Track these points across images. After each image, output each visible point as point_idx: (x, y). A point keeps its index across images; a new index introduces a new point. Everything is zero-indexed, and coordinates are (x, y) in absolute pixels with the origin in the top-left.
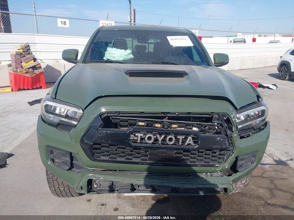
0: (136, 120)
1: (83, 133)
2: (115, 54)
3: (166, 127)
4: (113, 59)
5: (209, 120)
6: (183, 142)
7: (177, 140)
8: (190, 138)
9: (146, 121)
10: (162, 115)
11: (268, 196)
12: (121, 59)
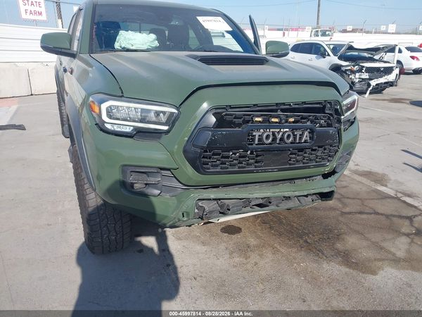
0: (250, 115)
1: (186, 139)
2: (135, 39)
3: (283, 121)
4: (132, 48)
5: (322, 110)
6: (300, 138)
7: (295, 136)
8: (306, 133)
9: (262, 115)
10: (275, 108)
11: (340, 205)
12: (145, 47)
